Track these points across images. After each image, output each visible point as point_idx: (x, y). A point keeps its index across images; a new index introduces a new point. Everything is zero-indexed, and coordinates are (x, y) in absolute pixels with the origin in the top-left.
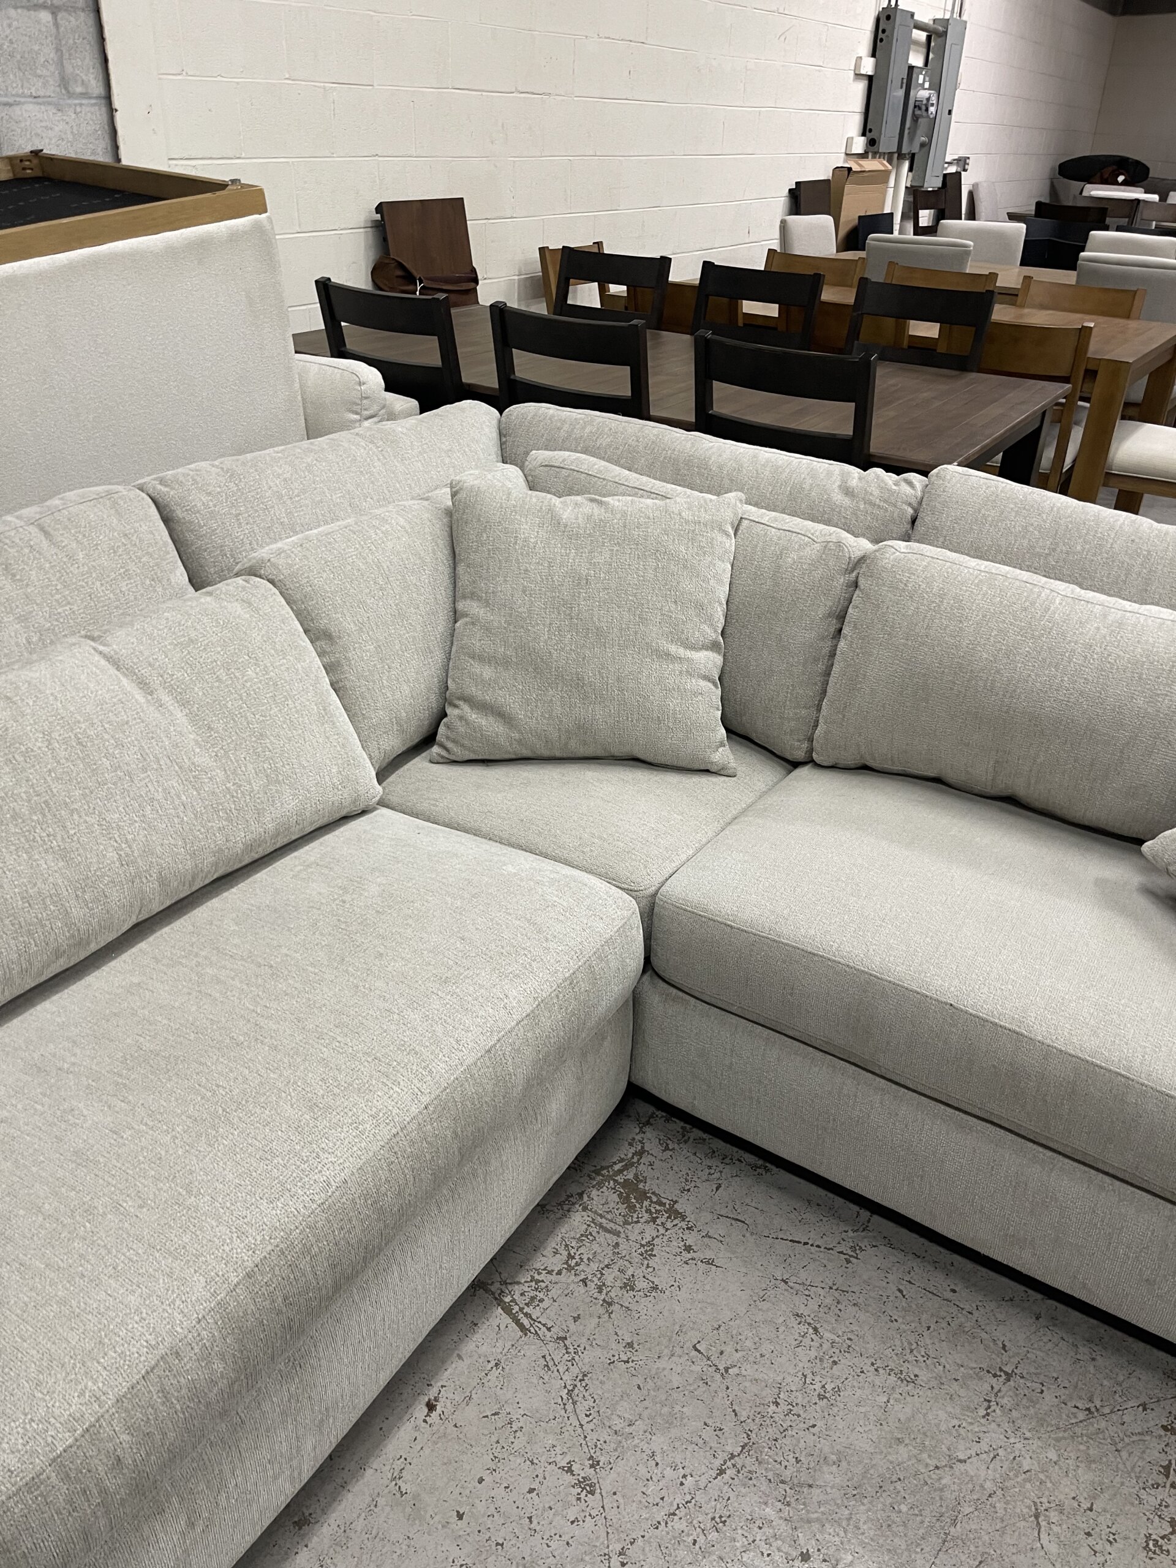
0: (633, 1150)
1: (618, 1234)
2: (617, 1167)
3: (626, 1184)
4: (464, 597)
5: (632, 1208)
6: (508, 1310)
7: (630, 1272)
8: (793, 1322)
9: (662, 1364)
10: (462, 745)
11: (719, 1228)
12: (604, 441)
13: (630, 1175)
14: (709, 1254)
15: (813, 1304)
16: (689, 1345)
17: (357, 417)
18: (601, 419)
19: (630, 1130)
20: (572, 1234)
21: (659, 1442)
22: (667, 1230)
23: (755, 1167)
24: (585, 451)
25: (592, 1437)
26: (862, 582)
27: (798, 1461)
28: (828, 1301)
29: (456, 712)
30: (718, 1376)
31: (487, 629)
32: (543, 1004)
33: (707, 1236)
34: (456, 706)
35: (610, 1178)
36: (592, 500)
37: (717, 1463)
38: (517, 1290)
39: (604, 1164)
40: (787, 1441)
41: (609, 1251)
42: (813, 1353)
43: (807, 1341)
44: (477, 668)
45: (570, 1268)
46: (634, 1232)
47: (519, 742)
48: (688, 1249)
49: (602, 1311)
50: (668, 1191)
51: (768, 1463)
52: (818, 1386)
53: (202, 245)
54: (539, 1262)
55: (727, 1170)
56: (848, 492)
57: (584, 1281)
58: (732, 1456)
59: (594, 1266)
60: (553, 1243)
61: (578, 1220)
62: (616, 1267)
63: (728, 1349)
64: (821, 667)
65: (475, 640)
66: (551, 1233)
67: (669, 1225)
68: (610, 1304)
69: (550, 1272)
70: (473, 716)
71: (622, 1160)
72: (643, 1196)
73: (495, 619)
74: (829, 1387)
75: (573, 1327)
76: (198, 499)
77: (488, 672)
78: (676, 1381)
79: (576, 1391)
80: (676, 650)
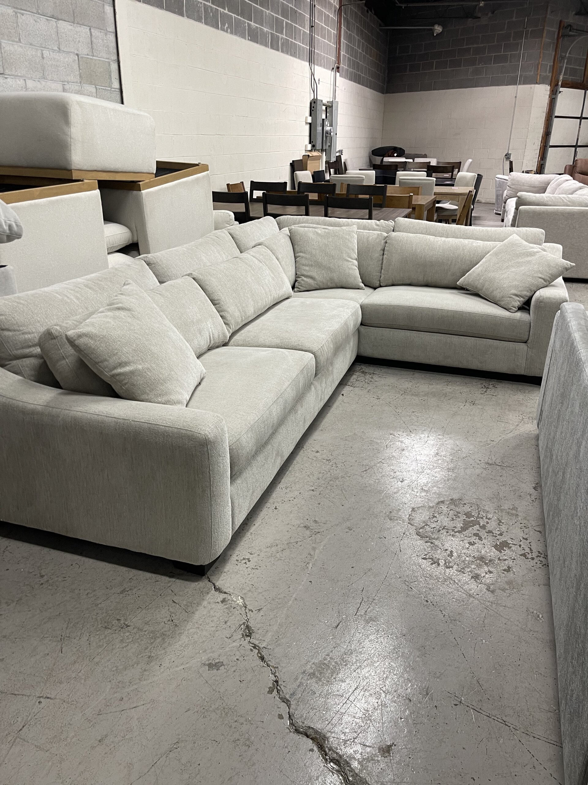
1: (364, 377)
4: (298, 253)
10: (303, 287)
13: (361, 371)
17: (229, 225)
26: (388, 241)
27: (415, 393)
29: (300, 279)
31: (306, 258)
34: (300, 278)
43: (410, 383)
44: (305, 268)
45: (357, 381)
46: (367, 376)
47: (317, 284)
48: (380, 377)
49: (367, 383)
52: (415, 386)
53: (197, 179)
54: (351, 380)
56: (377, 225)
59: (362, 380)
62: (366, 380)
63: (395, 385)
64: (380, 262)
65: (304, 261)
67: (374, 375)
69: (354, 381)
70: (305, 279)
72: (366, 373)
73: (308, 256)
76: (237, 233)
77: (307, 268)
78: (387, 389)
79: (369, 391)
80: (349, 259)
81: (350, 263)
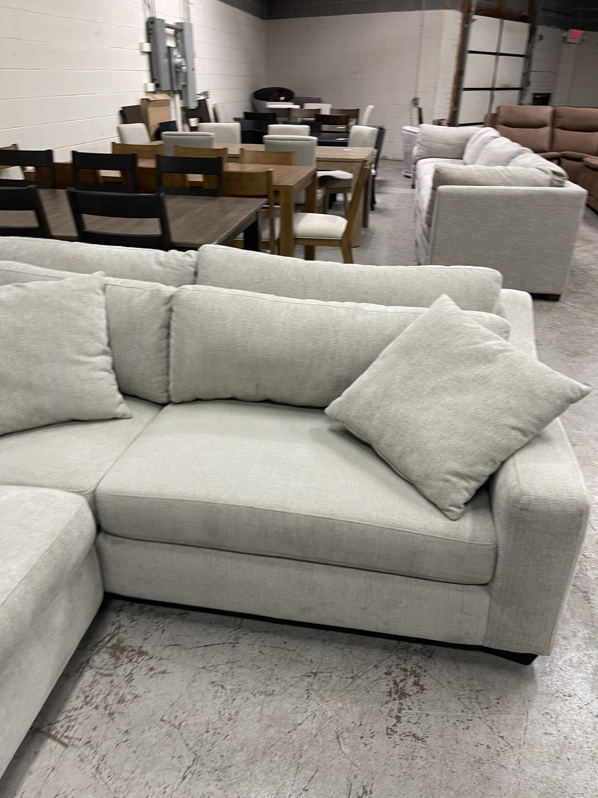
0: (114, 627)
1: (111, 675)
2: (107, 639)
3: (113, 646)
5: (118, 659)
6: (55, 738)
7: (121, 694)
8: (210, 687)
9: (145, 735)
11: (167, 652)
12: (24, 253)
13: (114, 641)
14: (163, 668)
15: (220, 675)
16: (159, 719)
18: (20, 241)
19: (112, 617)
20: (85, 685)
21: (149, 776)
22: (139, 663)
23: (180, 615)
24: (14, 259)
25: (113, 788)
26: (175, 308)
27: (222, 756)
28: (227, 670)
30: (176, 730)
32: (36, 568)
33: (161, 659)
35: (103, 647)
36: (18, 286)
37: (181, 774)
38: (58, 725)
39: (99, 640)
40: (215, 748)
41: (108, 686)
42: (223, 699)
43: (219, 694)
45: (87, 703)
46: (120, 671)
48: (151, 669)
49: (108, 719)
50: (136, 643)
51: (207, 764)
52: (227, 715)
54: (69, 706)
55: (167, 621)
56: (160, 264)
57: (96, 707)
58: (189, 768)
59: (101, 697)
60: (76, 692)
61: (88, 676)
62: (113, 693)
63: (179, 713)
64: (164, 354)
66: (73, 687)
67: (139, 660)
68: (113, 714)
69: (76, 709)
71: (108, 635)
72: (123, 650)
74: (233, 713)
75: (94, 734)
78: (154, 740)
79: (100, 767)
80: (82, 358)
81: (85, 367)
